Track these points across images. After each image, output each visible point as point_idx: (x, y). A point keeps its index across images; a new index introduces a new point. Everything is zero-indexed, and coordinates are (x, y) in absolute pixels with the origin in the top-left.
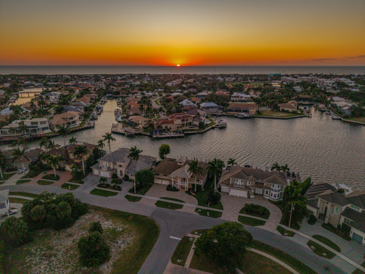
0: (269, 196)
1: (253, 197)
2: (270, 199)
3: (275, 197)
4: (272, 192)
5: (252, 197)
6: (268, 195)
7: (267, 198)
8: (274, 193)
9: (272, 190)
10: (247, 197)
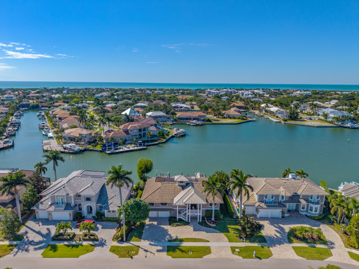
0: (307, 211)
1: (288, 215)
2: (308, 215)
3: (316, 211)
4: (310, 205)
5: (286, 215)
6: (305, 210)
7: (304, 213)
8: (314, 206)
9: (311, 202)
10: (281, 217)
